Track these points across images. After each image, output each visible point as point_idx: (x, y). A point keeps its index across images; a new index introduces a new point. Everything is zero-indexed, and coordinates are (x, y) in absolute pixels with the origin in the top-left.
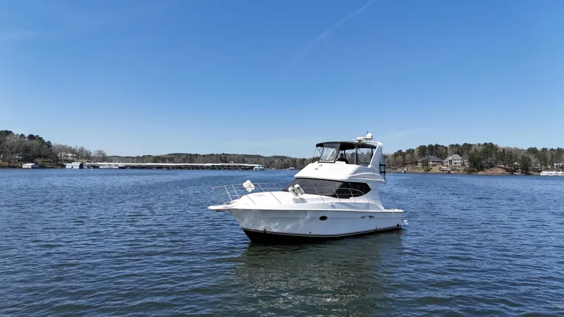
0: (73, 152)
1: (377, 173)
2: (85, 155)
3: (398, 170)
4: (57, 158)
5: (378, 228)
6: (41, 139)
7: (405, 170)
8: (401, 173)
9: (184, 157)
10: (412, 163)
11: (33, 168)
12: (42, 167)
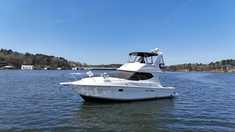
0: (75, 63)
1: (158, 68)
2: (79, 65)
3: (211, 71)
4: (69, 66)
5: (158, 96)
6: (64, 59)
7: (215, 71)
8: (212, 72)
9: (116, 65)
10: (218, 68)
11: (61, 69)
12: (64, 69)
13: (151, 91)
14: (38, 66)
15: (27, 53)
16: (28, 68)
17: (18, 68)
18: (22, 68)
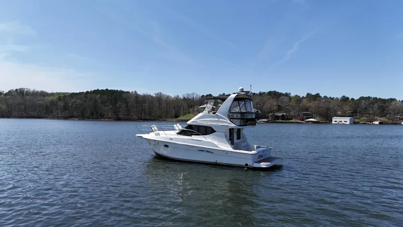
5: (219, 161)
13: (207, 151)
14: (362, 119)
15: (344, 96)
16: (343, 122)
17: (328, 122)
18: (333, 122)
